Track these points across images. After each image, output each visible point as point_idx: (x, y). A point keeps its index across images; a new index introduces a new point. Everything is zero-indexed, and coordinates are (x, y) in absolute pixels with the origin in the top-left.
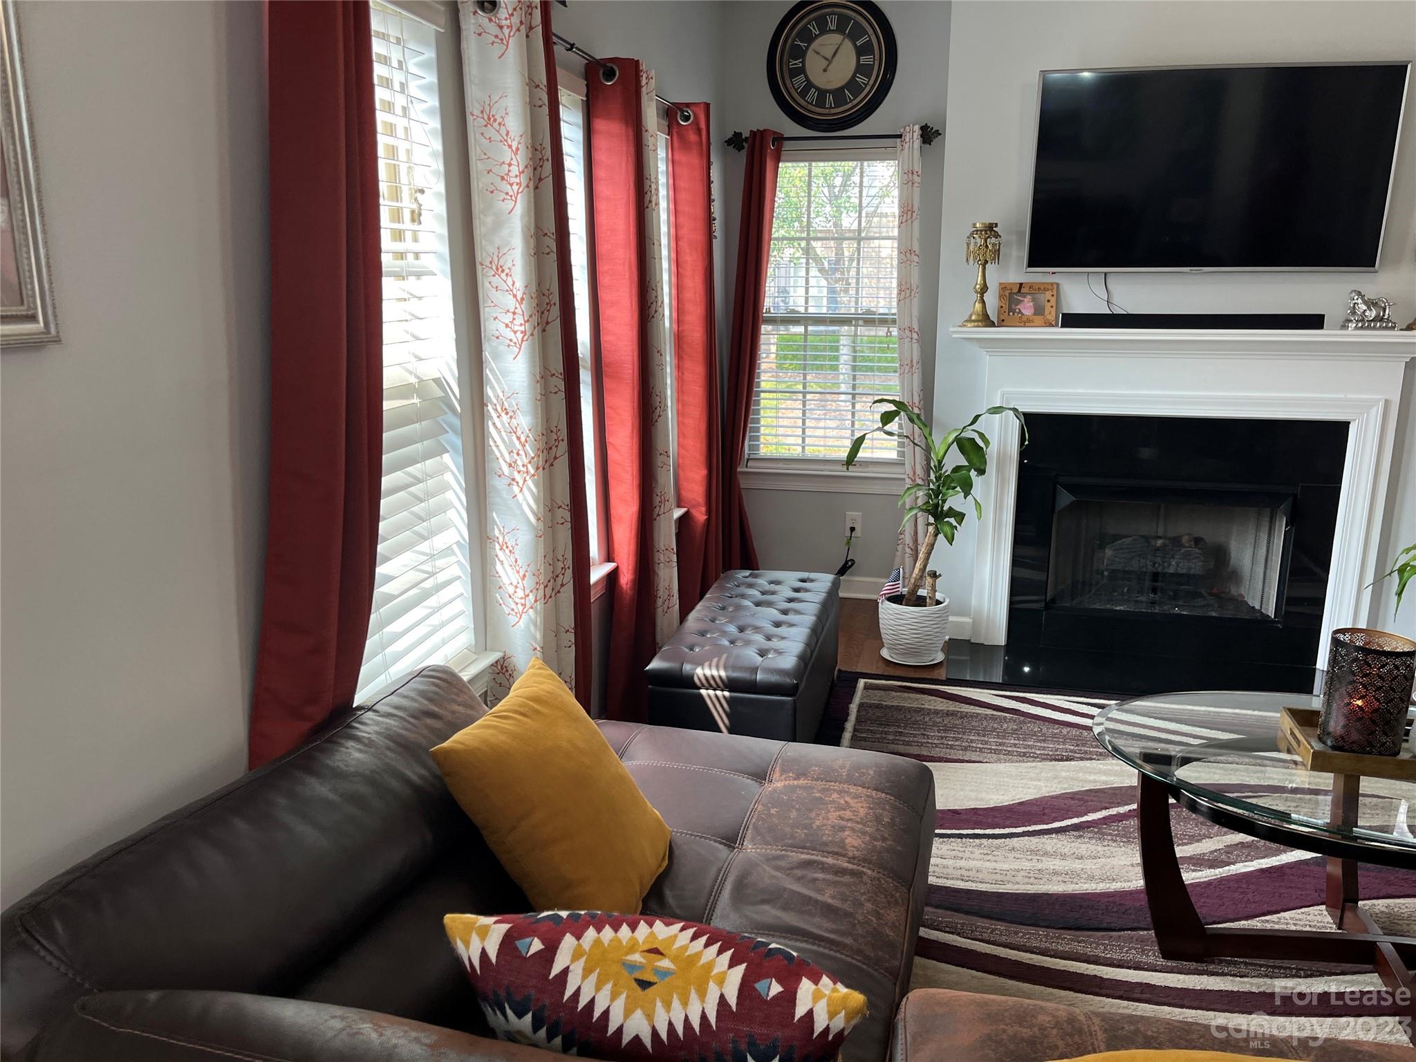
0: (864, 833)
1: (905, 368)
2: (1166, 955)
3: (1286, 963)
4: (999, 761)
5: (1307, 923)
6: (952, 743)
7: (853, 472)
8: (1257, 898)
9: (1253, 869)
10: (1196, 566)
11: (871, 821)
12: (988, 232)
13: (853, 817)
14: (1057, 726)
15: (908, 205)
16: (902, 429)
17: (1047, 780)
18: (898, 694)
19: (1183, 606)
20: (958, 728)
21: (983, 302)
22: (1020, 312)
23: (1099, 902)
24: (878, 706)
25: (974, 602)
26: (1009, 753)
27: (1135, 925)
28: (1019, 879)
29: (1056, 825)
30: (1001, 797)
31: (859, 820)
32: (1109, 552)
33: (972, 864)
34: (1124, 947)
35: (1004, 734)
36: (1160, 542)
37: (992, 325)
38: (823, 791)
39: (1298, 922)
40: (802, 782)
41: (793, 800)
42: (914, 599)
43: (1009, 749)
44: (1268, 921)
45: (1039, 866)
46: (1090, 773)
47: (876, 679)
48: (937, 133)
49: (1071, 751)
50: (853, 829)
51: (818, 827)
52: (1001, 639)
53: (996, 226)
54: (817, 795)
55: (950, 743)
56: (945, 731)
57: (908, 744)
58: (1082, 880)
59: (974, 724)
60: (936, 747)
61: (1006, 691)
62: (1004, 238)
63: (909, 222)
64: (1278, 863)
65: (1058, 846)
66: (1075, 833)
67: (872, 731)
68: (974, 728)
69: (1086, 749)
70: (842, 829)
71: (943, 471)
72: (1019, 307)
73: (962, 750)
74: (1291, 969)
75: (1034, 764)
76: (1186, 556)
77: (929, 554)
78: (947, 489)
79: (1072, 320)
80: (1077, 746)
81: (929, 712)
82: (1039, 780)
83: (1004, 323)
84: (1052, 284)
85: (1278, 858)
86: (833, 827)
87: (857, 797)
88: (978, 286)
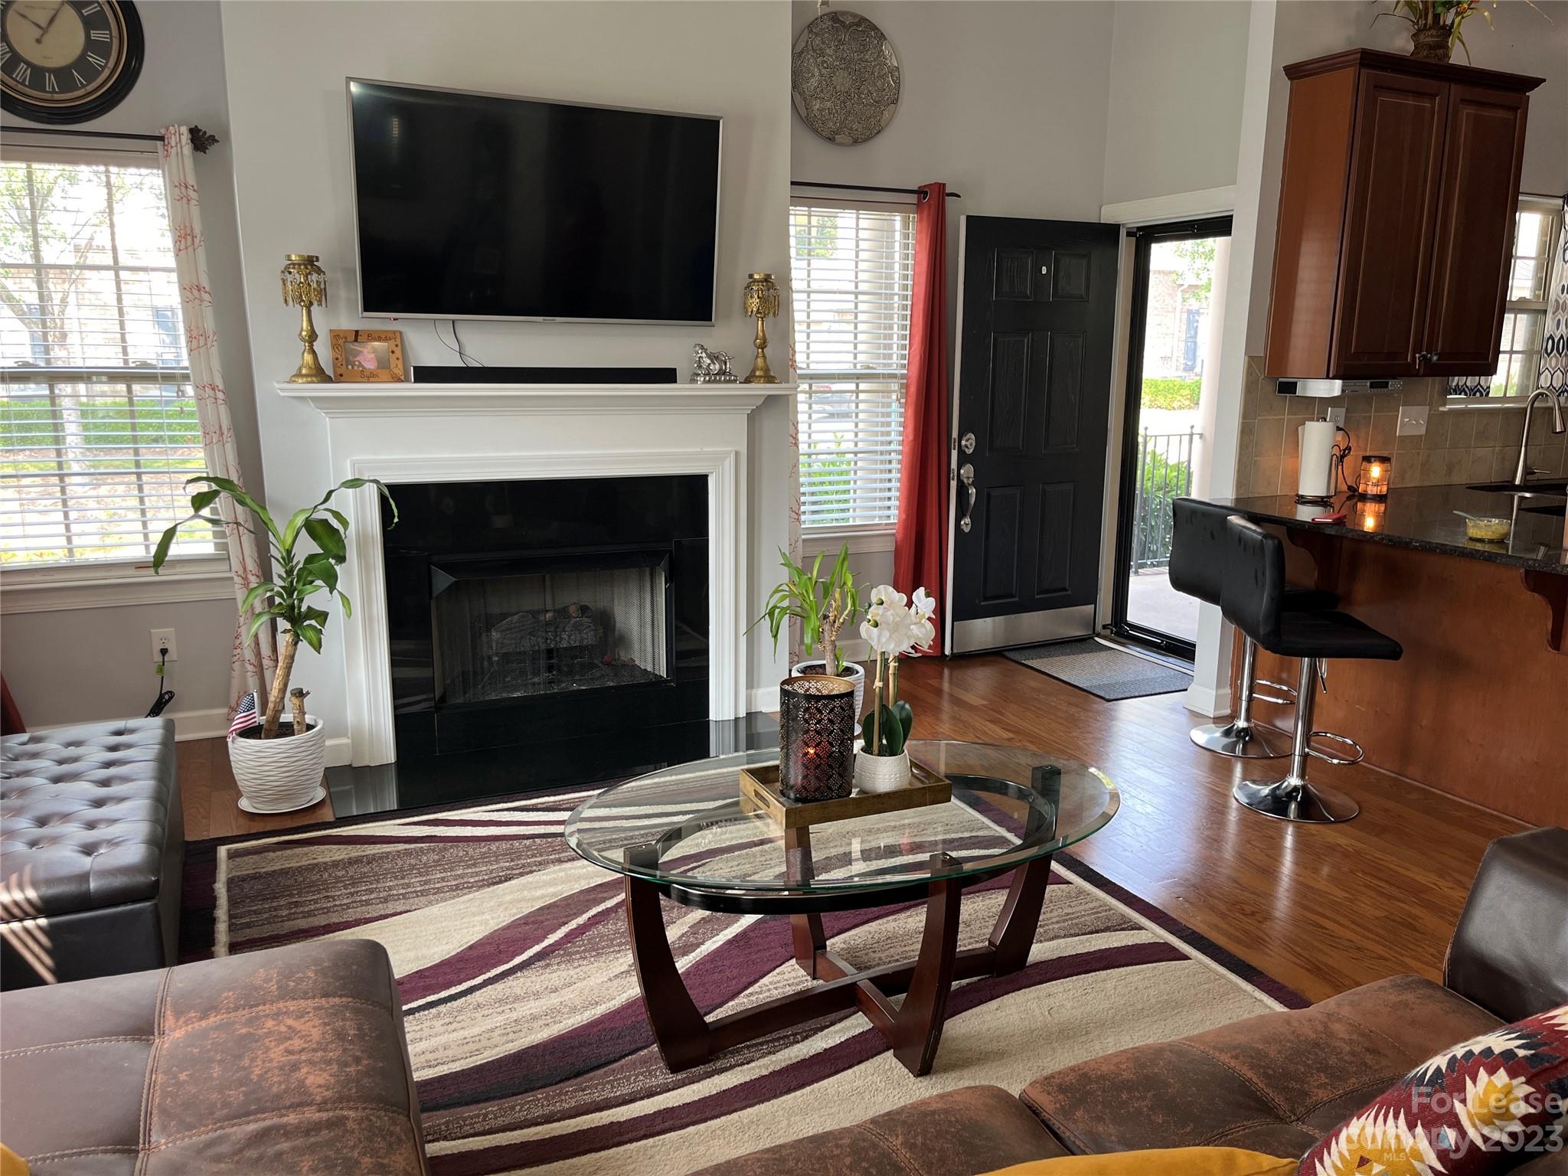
0: (329, 1062)
1: (211, 438)
2: (674, 1068)
3: (782, 1033)
4: (430, 903)
5: (785, 983)
6: (367, 897)
7: (165, 575)
8: (735, 972)
9: (721, 943)
10: (589, 637)
11: (332, 1042)
12: (309, 267)
13: (306, 1045)
14: (483, 844)
15: (185, 227)
16: (218, 514)
17: (492, 909)
18: (279, 853)
19: (580, 680)
20: (368, 876)
21: (314, 353)
22: (360, 365)
23: (589, 1035)
24: (256, 877)
25: (350, 717)
26: (439, 891)
27: (633, 1047)
28: (496, 1039)
29: (518, 960)
30: (446, 947)
31: (314, 1046)
32: (495, 635)
33: (434, 1042)
34: (630, 1077)
35: (427, 869)
36: (549, 615)
37: (329, 380)
38: (250, 1022)
39: (778, 985)
40: (213, 1020)
41: (209, 1051)
42: (275, 728)
43: (437, 885)
44: (751, 994)
45: (514, 1016)
46: (535, 888)
47: (242, 842)
48: (213, 140)
49: (508, 869)
50: (311, 1062)
51: (260, 1076)
52: (390, 756)
53: (317, 260)
54: (244, 1031)
55: (364, 898)
56: (353, 885)
57: (309, 914)
58: (565, 1016)
59: (386, 866)
60: (349, 908)
61: (413, 816)
62: (329, 276)
63: (190, 249)
64: (740, 929)
65: (527, 985)
66: (540, 963)
67: (255, 912)
68: (387, 872)
69: (523, 862)
70: (295, 1067)
71: (294, 563)
72: (358, 359)
73: (381, 902)
74: (787, 1037)
75: (471, 896)
76: (577, 627)
77: (289, 669)
78: (304, 585)
79: (425, 375)
80: (512, 860)
81: (326, 866)
82: (483, 913)
83: (342, 378)
84: (394, 332)
85: (739, 923)
86: (281, 1068)
87: (301, 1015)
88: (304, 333)
